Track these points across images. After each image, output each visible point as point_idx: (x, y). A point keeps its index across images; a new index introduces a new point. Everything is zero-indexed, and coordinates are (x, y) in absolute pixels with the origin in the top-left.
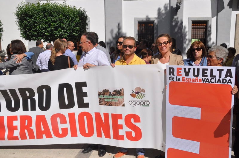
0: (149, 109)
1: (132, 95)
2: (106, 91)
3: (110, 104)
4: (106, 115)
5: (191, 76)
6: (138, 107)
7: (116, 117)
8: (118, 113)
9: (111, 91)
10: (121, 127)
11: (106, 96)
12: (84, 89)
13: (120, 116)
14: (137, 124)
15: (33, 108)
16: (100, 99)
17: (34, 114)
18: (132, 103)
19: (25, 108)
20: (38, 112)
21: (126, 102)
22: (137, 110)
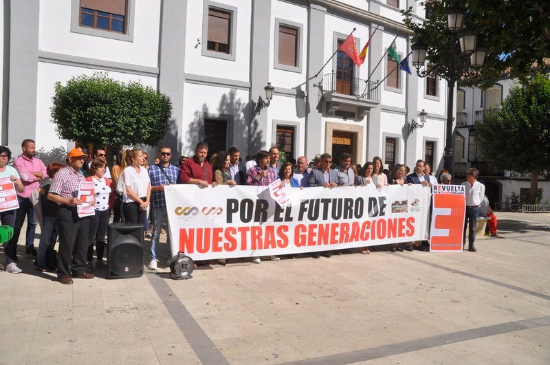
0: (420, 213)
1: (413, 204)
2: (397, 202)
3: (398, 211)
4: (395, 220)
5: (446, 190)
6: (415, 211)
7: (402, 220)
8: (403, 217)
9: (400, 202)
10: (404, 227)
11: (397, 206)
12: (385, 202)
13: (403, 220)
14: (413, 224)
15: (351, 217)
16: (393, 208)
17: (350, 221)
18: (412, 210)
19: (345, 217)
20: (354, 219)
21: (408, 210)
22: (414, 214)
